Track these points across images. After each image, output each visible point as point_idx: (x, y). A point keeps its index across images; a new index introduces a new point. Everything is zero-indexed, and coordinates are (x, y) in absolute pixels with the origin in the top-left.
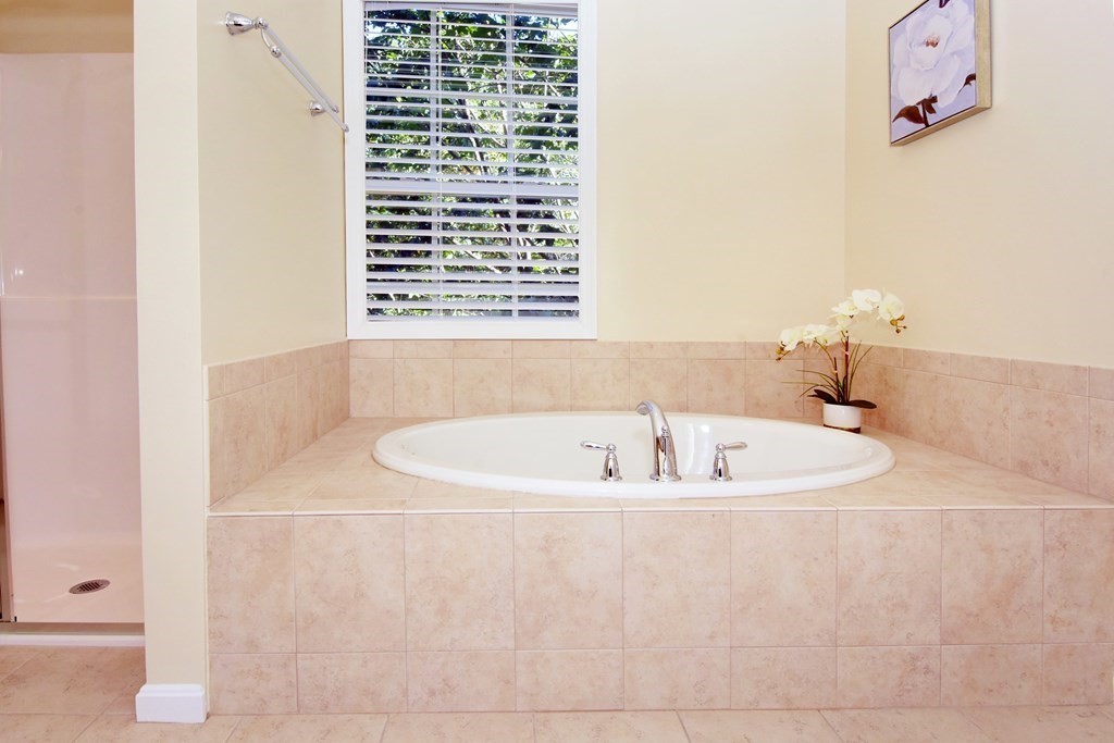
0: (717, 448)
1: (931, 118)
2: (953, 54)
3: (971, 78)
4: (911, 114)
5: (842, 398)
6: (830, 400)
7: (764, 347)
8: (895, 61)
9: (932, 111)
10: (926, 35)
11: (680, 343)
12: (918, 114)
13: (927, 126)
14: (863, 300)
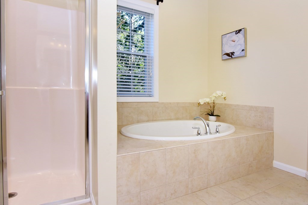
0: (217, 126)
1: (233, 56)
2: (239, 44)
3: (243, 50)
4: (228, 55)
5: (212, 115)
6: (211, 115)
7: (193, 103)
8: (223, 43)
9: (233, 55)
10: (232, 39)
11: (176, 103)
12: (230, 55)
13: (232, 58)
14: (219, 93)
